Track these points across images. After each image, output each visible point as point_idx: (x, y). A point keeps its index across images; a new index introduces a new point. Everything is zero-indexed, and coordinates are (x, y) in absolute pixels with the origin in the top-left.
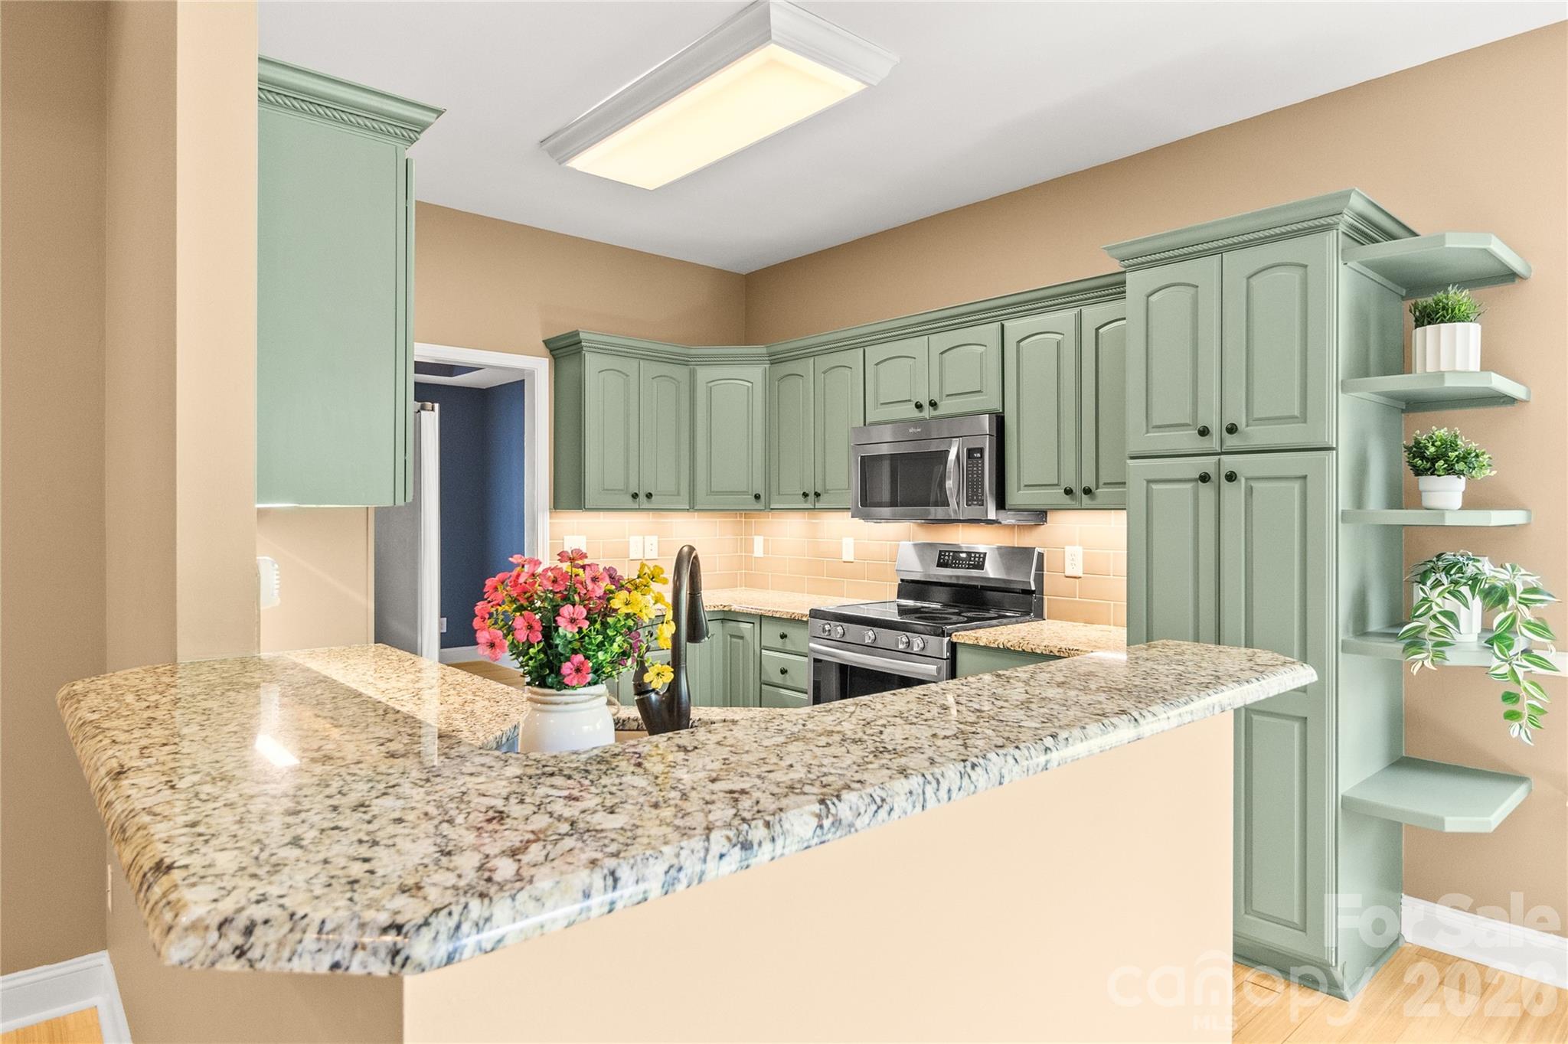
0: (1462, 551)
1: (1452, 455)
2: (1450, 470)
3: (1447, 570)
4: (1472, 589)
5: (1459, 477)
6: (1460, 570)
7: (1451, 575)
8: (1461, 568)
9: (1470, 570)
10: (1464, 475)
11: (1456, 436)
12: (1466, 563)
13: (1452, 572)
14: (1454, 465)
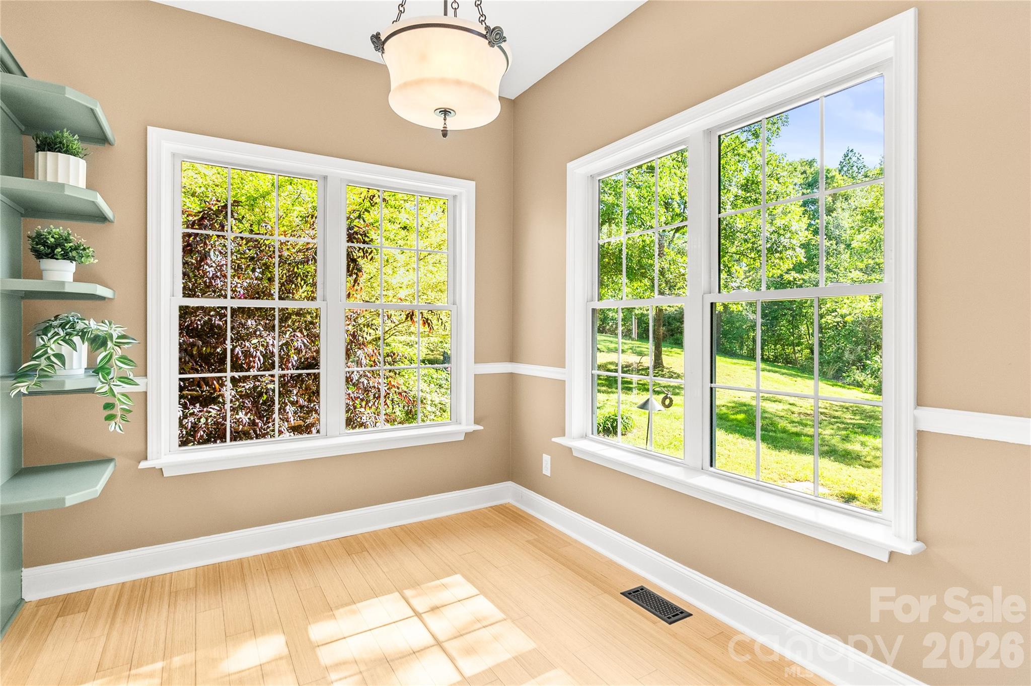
0: (73, 313)
1: (68, 245)
2: (66, 256)
3: (62, 326)
4: (82, 337)
5: (71, 262)
6: (73, 327)
7: (66, 329)
8: (73, 324)
9: (80, 326)
10: (75, 260)
11: (69, 234)
12: (77, 321)
13: (67, 327)
14: (68, 253)
